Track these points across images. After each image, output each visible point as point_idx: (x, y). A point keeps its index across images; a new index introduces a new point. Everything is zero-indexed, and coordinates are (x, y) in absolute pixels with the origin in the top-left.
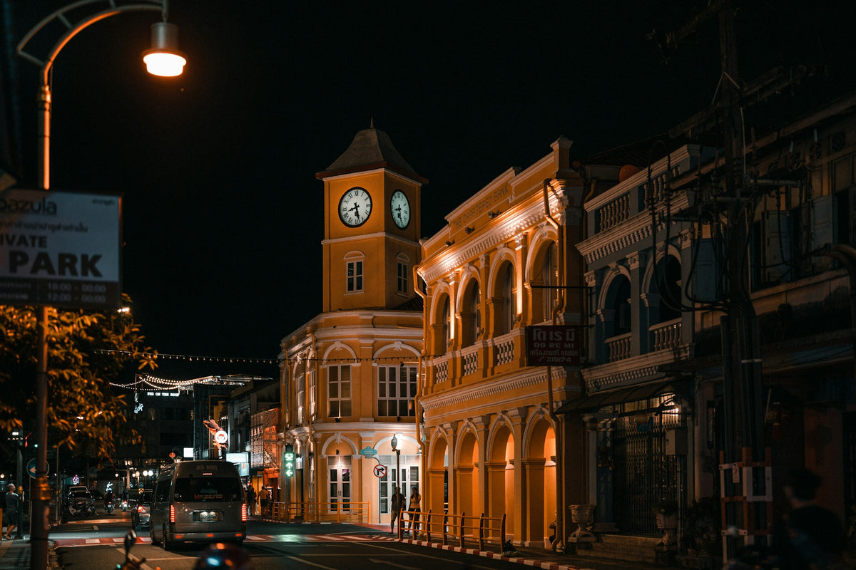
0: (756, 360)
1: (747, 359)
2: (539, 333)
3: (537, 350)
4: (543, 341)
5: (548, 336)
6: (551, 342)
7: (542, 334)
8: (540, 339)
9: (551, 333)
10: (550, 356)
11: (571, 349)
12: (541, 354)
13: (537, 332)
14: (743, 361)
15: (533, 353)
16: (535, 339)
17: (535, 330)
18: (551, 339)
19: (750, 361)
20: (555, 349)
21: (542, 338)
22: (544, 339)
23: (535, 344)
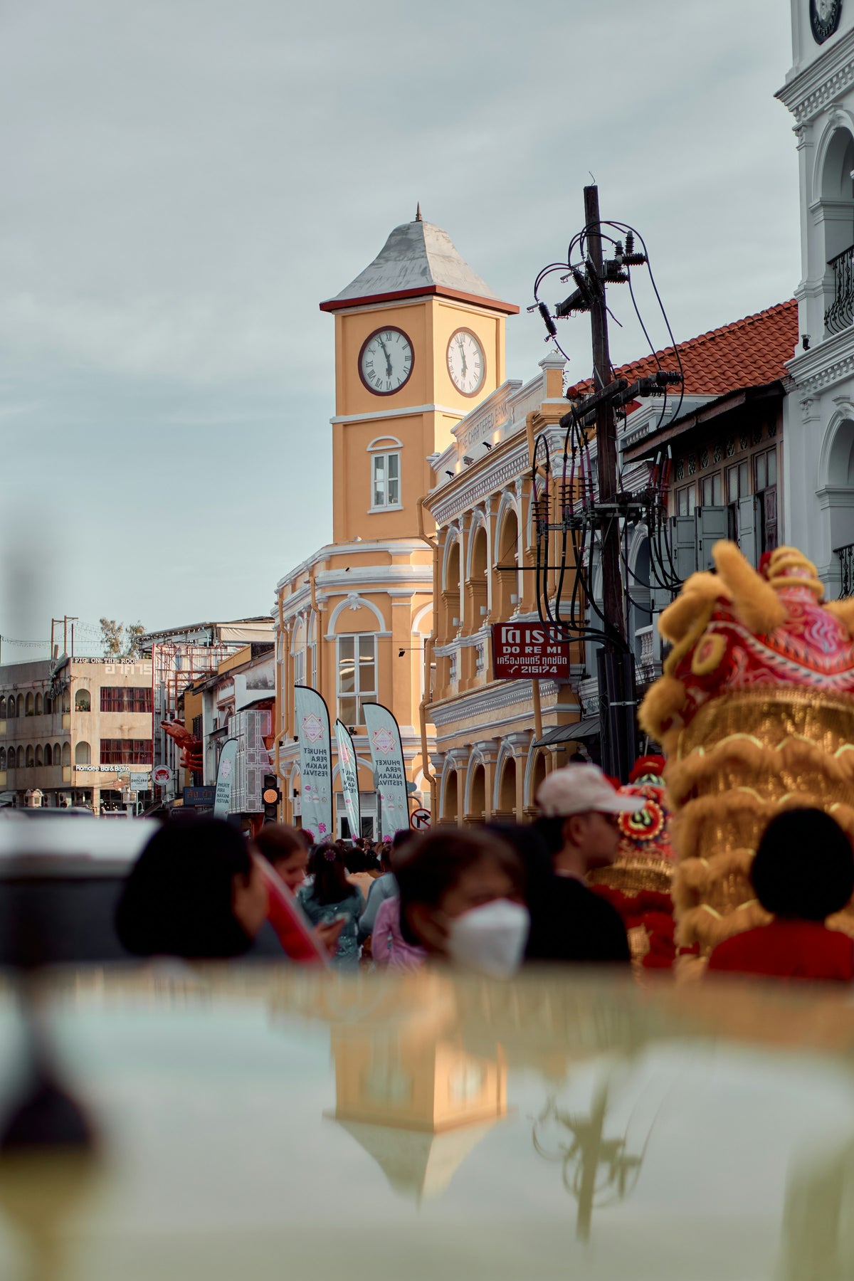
0: (628, 703)
1: (616, 701)
2: (510, 633)
3: (507, 657)
4: (515, 644)
5: (523, 636)
6: (528, 645)
7: (514, 634)
8: (511, 641)
9: (528, 632)
10: (525, 665)
11: (557, 654)
12: (512, 663)
13: (507, 631)
14: (613, 704)
15: (501, 661)
16: (504, 641)
17: (504, 629)
18: (528, 641)
19: (620, 704)
20: (533, 655)
21: (514, 638)
22: (518, 641)
23: (504, 648)
